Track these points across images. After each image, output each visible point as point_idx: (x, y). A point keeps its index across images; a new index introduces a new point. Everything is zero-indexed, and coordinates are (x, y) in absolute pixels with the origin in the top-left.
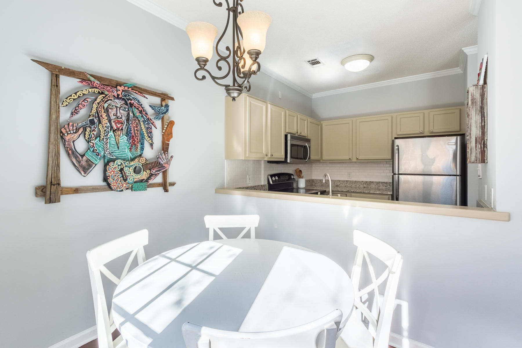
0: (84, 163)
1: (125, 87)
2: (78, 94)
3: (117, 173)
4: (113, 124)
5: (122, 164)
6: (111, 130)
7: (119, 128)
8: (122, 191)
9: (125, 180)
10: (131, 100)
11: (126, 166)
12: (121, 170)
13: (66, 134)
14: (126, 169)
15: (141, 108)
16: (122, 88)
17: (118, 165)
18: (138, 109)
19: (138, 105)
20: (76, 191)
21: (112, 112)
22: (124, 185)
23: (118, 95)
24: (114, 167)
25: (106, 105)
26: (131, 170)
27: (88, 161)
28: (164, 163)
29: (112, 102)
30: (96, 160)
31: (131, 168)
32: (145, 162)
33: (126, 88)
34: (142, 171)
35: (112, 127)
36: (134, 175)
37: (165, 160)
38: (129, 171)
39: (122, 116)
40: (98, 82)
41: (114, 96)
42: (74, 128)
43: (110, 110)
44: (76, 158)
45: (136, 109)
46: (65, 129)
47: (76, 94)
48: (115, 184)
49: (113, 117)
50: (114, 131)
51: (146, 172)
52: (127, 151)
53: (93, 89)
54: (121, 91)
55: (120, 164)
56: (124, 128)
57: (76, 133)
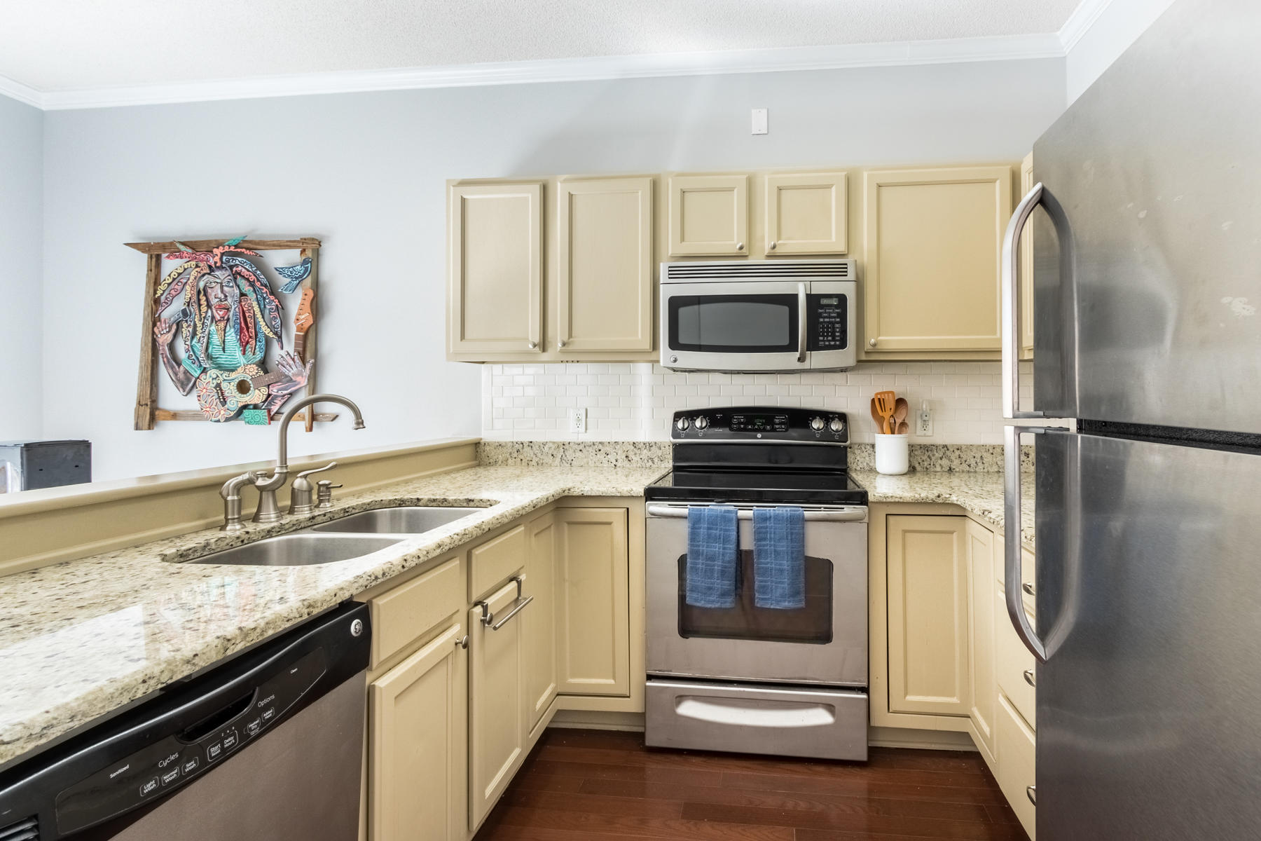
0: (181, 376)
1: (224, 246)
2: (172, 275)
3: (211, 391)
4: (214, 311)
5: (218, 376)
6: (212, 322)
7: (223, 318)
8: (219, 421)
9: (224, 402)
10: (237, 265)
11: (225, 380)
12: (218, 385)
13: (159, 336)
14: (224, 385)
15: (253, 277)
16: (221, 250)
17: (213, 379)
18: (248, 279)
19: (248, 273)
20: (175, 416)
21: (211, 292)
22: (222, 412)
23: (216, 263)
24: (207, 381)
25: (202, 285)
27: (186, 372)
28: (293, 375)
29: (210, 277)
30: (196, 371)
31: (232, 384)
32: (257, 373)
33: (227, 249)
34: (251, 389)
35: (213, 317)
36: (238, 395)
37: (295, 369)
38: (230, 389)
39: (226, 296)
40: (190, 251)
41: (210, 267)
42: (167, 325)
43: (209, 291)
44: (172, 368)
45: (243, 281)
46: (158, 328)
47: (169, 276)
48: (208, 409)
49: (214, 301)
50: (216, 322)
51: (260, 390)
52: (238, 354)
53: (189, 263)
54: (219, 255)
55: (214, 376)
56: (231, 316)
57: (169, 332)
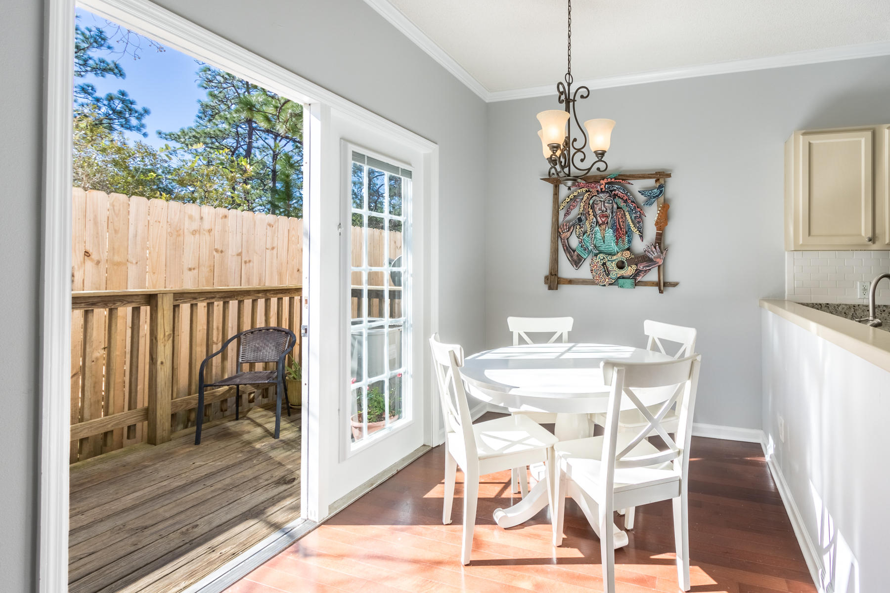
0: (575, 258)
1: (607, 179)
2: (570, 197)
3: (600, 267)
4: (599, 218)
5: (604, 258)
6: (596, 225)
7: (604, 222)
8: (605, 285)
9: (608, 275)
10: (615, 190)
11: (609, 260)
12: (604, 264)
13: (562, 233)
14: (608, 264)
15: (626, 197)
16: (605, 181)
17: (601, 260)
18: (622, 199)
19: (622, 195)
20: (570, 282)
21: (597, 208)
22: (607, 280)
23: (601, 189)
24: (597, 261)
25: (591, 202)
26: (614, 264)
27: (578, 255)
28: (654, 257)
29: (596, 197)
30: (585, 255)
31: (614, 263)
32: (630, 256)
33: (609, 180)
34: (626, 266)
35: (597, 222)
36: (617, 270)
37: (656, 254)
38: (612, 266)
39: (606, 209)
40: (584, 182)
41: (597, 191)
42: (567, 227)
43: (595, 206)
44: (569, 253)
45: (620, 200)
46: (561, 229)
47: (568, 197)
48: (598, 278)
49: (598, 212)
50: (599, 225)
51: (631, 267)
52: (613, 244)
53: (581, 190)
54: (604, 184)
55: (602, 258)
56: (609, 222)
57: (568, 231)
